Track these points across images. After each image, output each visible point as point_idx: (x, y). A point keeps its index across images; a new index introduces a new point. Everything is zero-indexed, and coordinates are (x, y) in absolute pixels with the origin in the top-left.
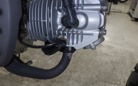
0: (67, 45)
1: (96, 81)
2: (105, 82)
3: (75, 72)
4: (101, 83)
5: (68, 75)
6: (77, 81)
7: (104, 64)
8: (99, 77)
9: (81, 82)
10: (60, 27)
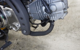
0: (50, 20)
1: (73, 29)
2: (78, 28)
3: (61, 26)
4: (76, 29)
5: (57, 28)
6: (63, 30)
7: (78, 18)
8: (75, 26)
9: (64, 30)
10: (45, 13)
